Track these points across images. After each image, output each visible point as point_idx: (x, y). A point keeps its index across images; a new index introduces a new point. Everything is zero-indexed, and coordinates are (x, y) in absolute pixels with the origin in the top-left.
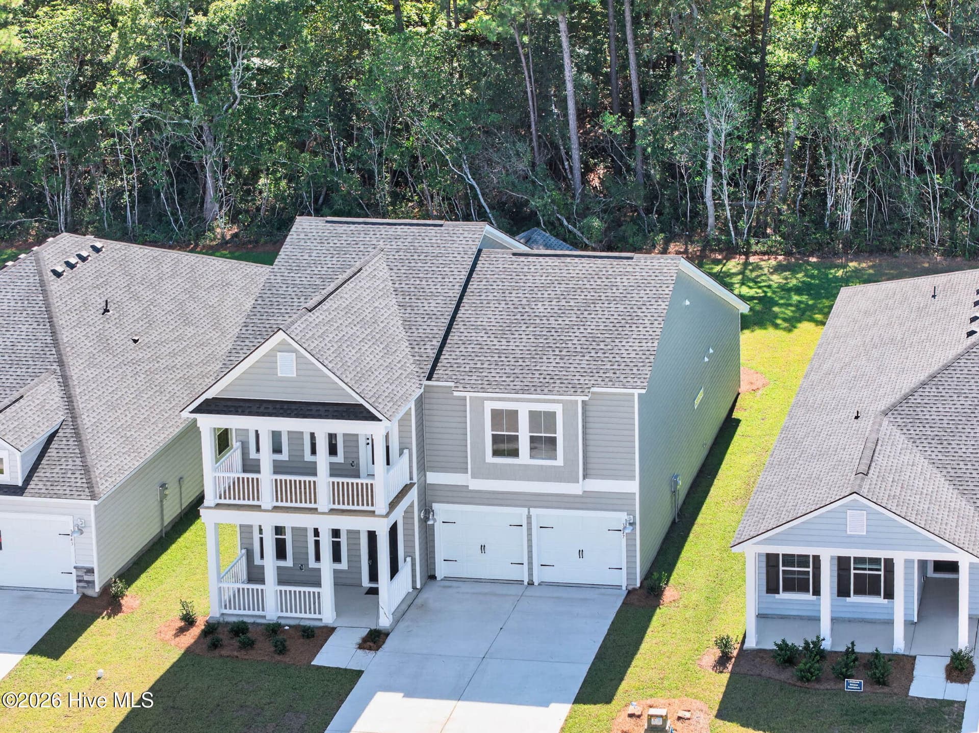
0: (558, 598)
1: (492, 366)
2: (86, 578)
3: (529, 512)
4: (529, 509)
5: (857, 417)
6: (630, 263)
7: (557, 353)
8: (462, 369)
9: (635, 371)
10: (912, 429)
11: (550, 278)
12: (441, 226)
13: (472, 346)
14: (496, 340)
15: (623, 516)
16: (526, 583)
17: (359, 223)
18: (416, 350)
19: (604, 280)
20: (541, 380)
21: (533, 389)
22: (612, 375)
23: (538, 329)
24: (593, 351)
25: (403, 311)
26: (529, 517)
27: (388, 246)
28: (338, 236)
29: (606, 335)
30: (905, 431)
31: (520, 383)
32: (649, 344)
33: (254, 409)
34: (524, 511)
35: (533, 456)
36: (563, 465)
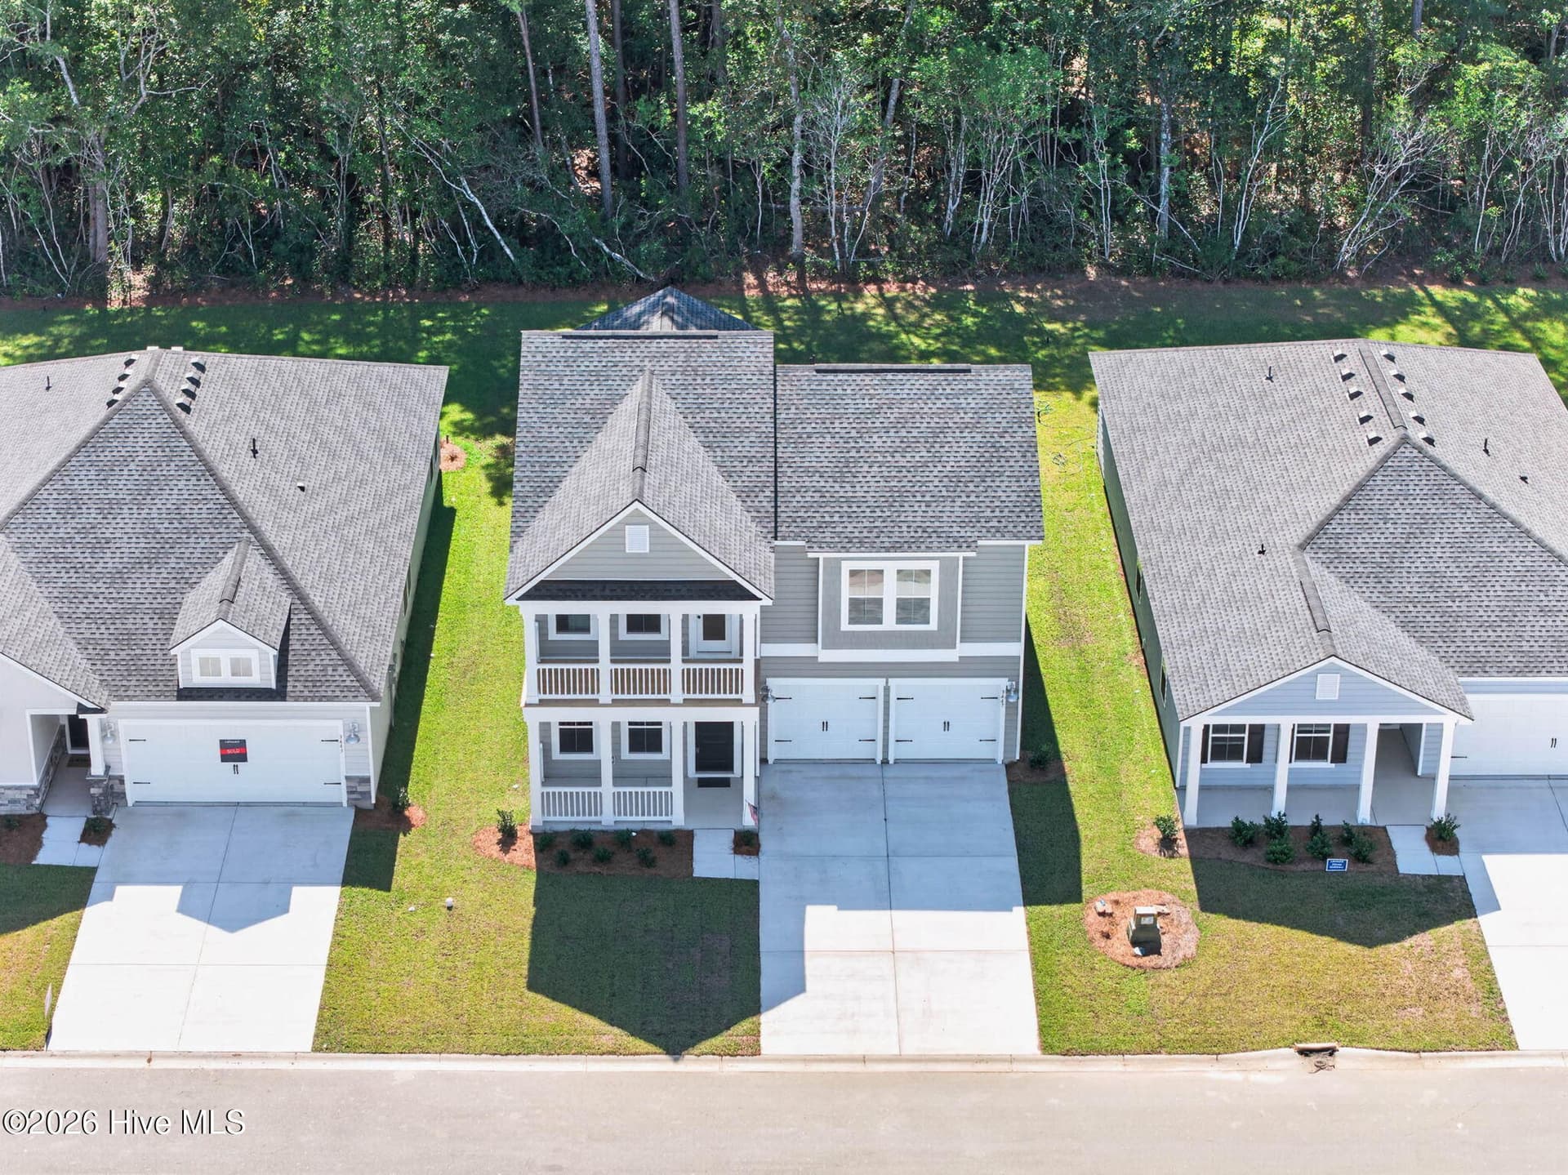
0: (927, 778)
1: (845, 519)
2: (360, 789)
3: (887, 682)
4: (887, 680)
5: (1262, 552)
6: (969, 377)
7: (919, 499)
8: (808, 524)
9: (1024, 518)
10: (1340, 566)
11: (874, 401)
12: (716, 337)
13: (810, 494)
14: (836, 485)
15: (1004, 683)
16: (879, 762)
17: (608, 338)
18: (749, 504)
19: (944, 401)
20: (912, 534)
21: (906, 545)
22: (997, 524)
23: (883, 469)
24: (963, 495)
25: (711, 453)
26: (887, 689)
27: (657, 368)
28: (586, 355)
29: (972, 473)
30: (1332, 569)
31: (886, 539)
32: (1029, 483)
33: (597, 592)
34: (881, 682)
35: (900, 621)
36: (936, 629)
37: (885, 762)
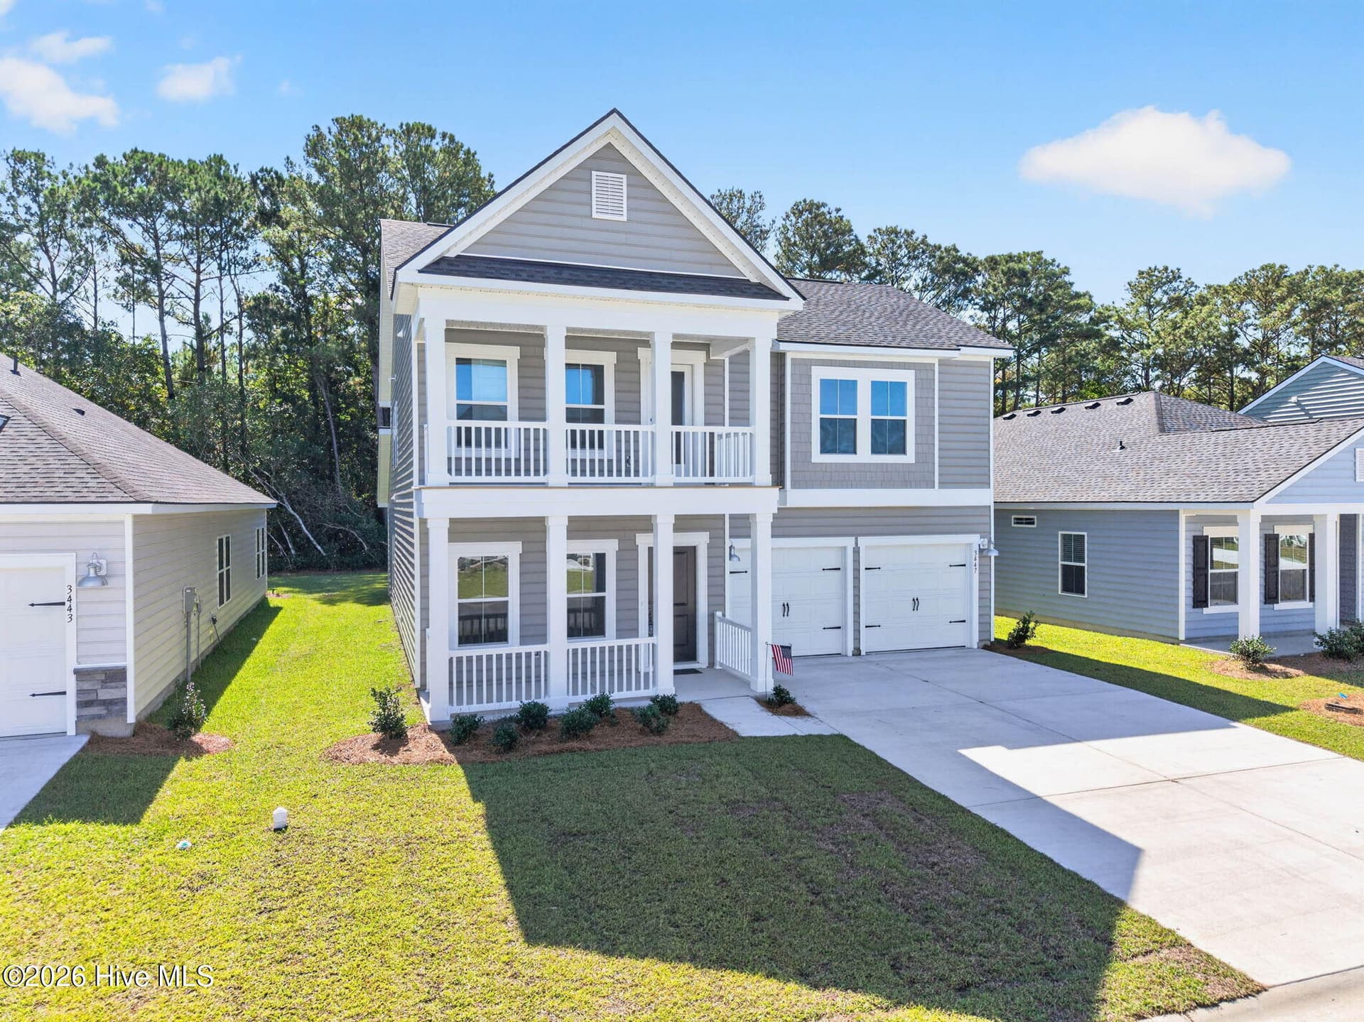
2: (104, 695)
3: (857, 544)
4: (857, 539)
15: (975, 540)
16: (850, 654)
26: (856, 551)
34: (849, 542)
35: (875, 450)
36: (913, 461)
37: (857, 652)
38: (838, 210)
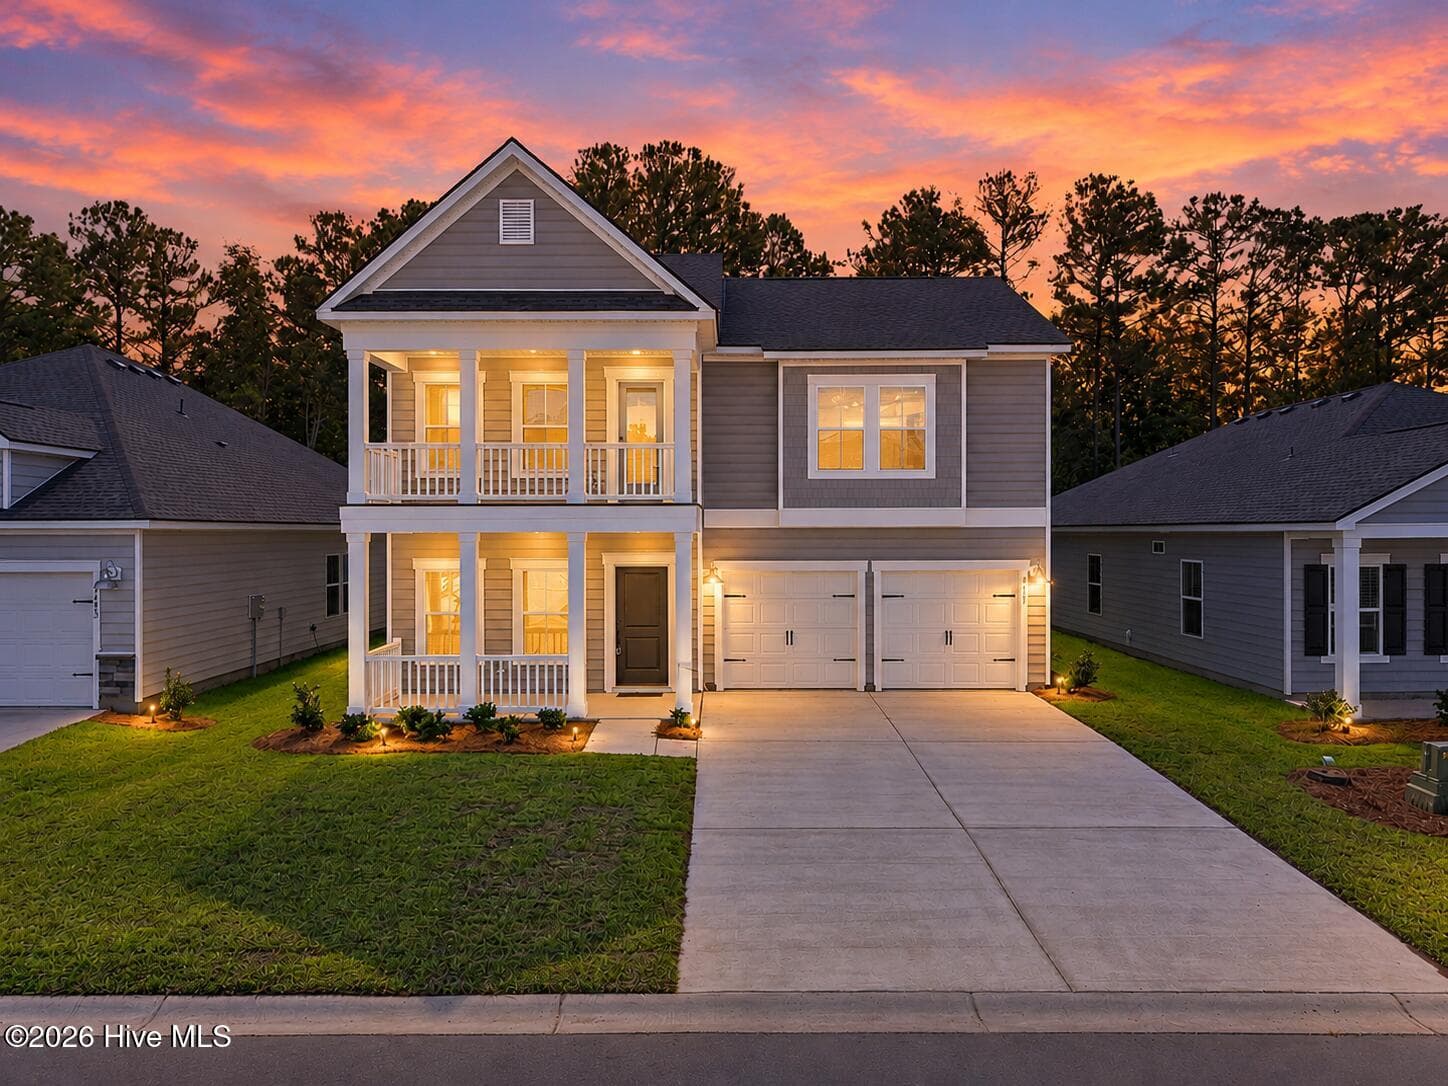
2: (117, 677)
15: (1025, 566)
16: (861, 689)
20: (898, 341)
21: (892, 346)
31: (865, 344)
37: (870, 687)
38: (1131, 182)
